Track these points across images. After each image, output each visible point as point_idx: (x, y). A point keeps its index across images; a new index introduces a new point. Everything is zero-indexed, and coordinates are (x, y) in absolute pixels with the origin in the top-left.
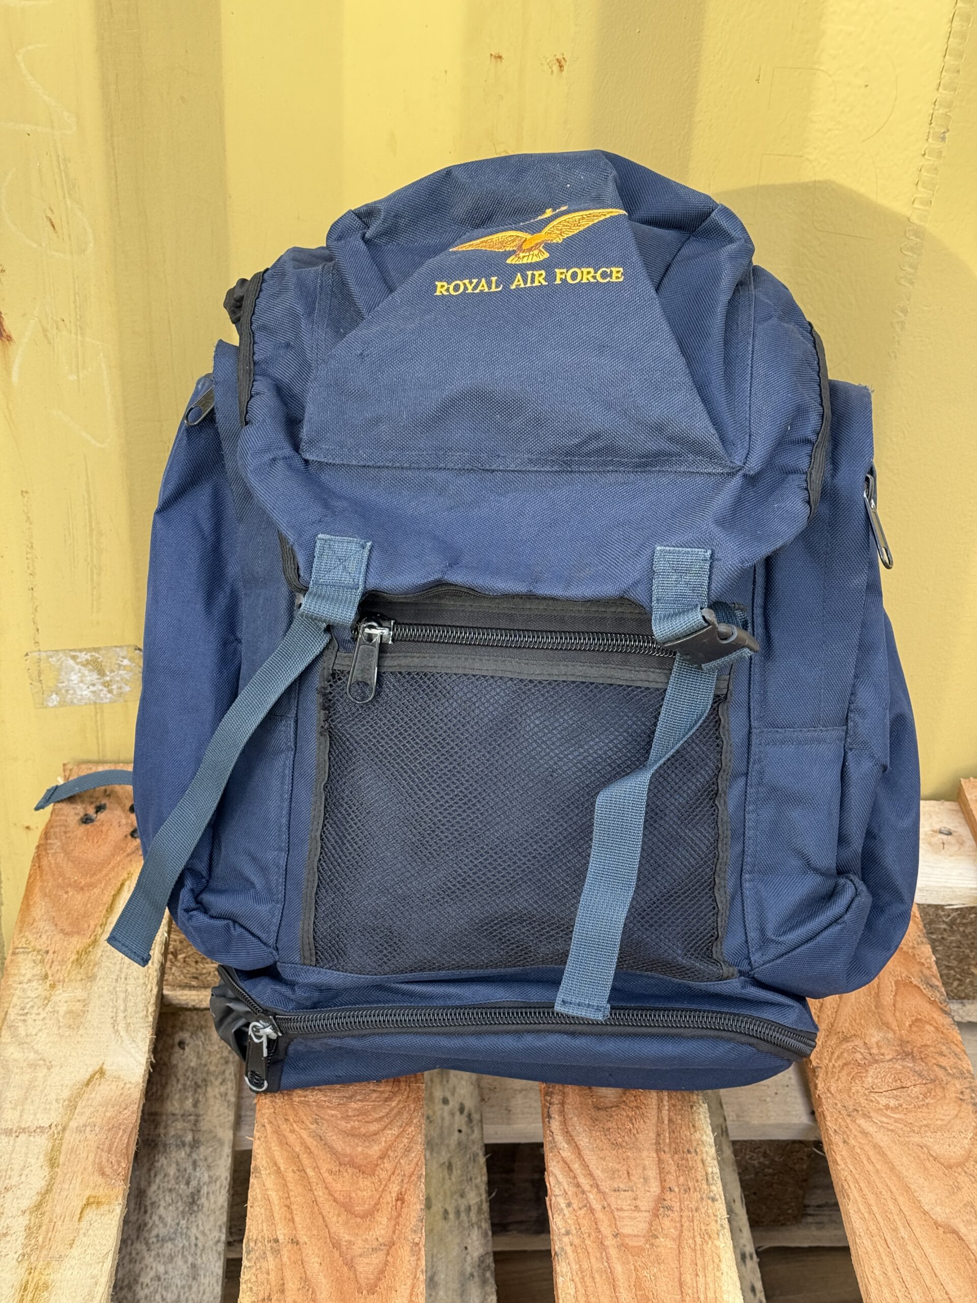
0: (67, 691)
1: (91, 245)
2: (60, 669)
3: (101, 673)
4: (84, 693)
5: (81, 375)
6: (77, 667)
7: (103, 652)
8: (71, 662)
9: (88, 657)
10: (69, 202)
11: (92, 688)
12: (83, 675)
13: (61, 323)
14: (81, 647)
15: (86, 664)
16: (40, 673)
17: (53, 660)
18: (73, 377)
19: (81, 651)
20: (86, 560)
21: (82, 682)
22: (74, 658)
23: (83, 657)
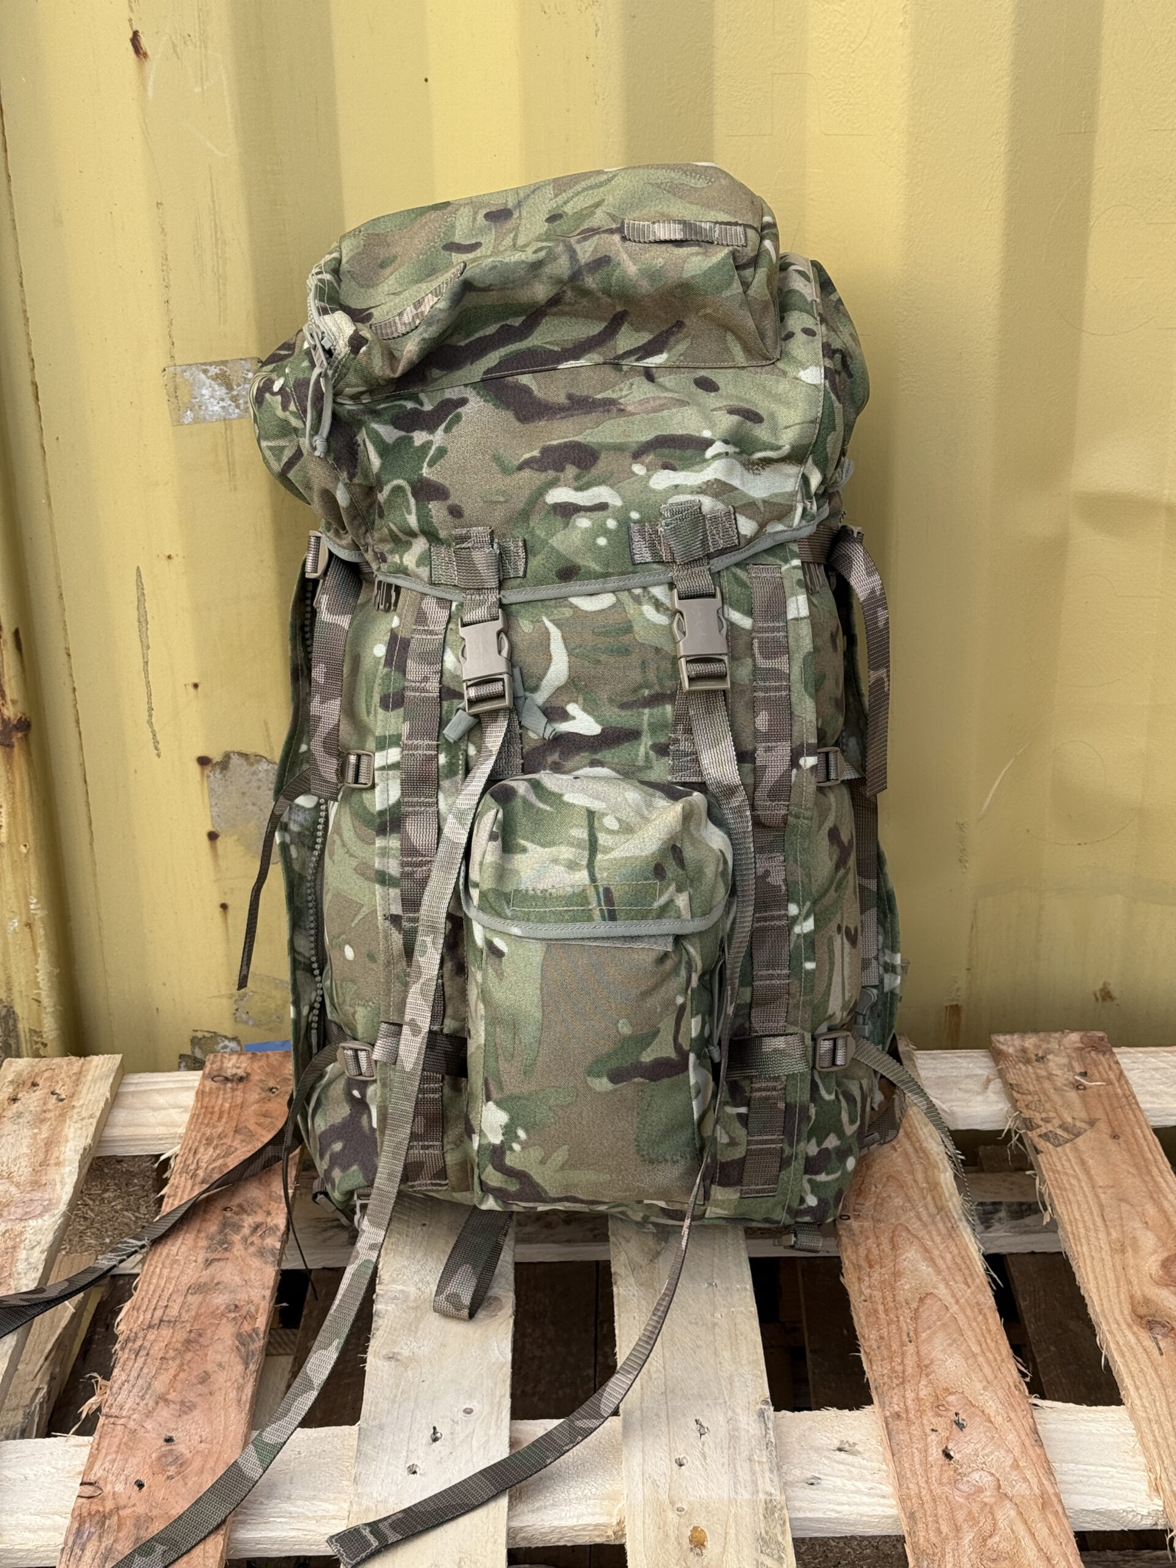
0: (200, 407)
2: (192, 385)
3: (230, 388)
4: (216, 408)
6: (208, 381)
7: (229, 365)
8: (203, 376)
9: (217, 371)
11: (222, 404)
12: (214, 390)
14: (211, 360)
15: (215, 378)
16: (176, 389)
17: (187, 374)
18: (198, 90)
19: (211, 364)
21: (212, 397)
22: (205, 372)
23: (214, 370)
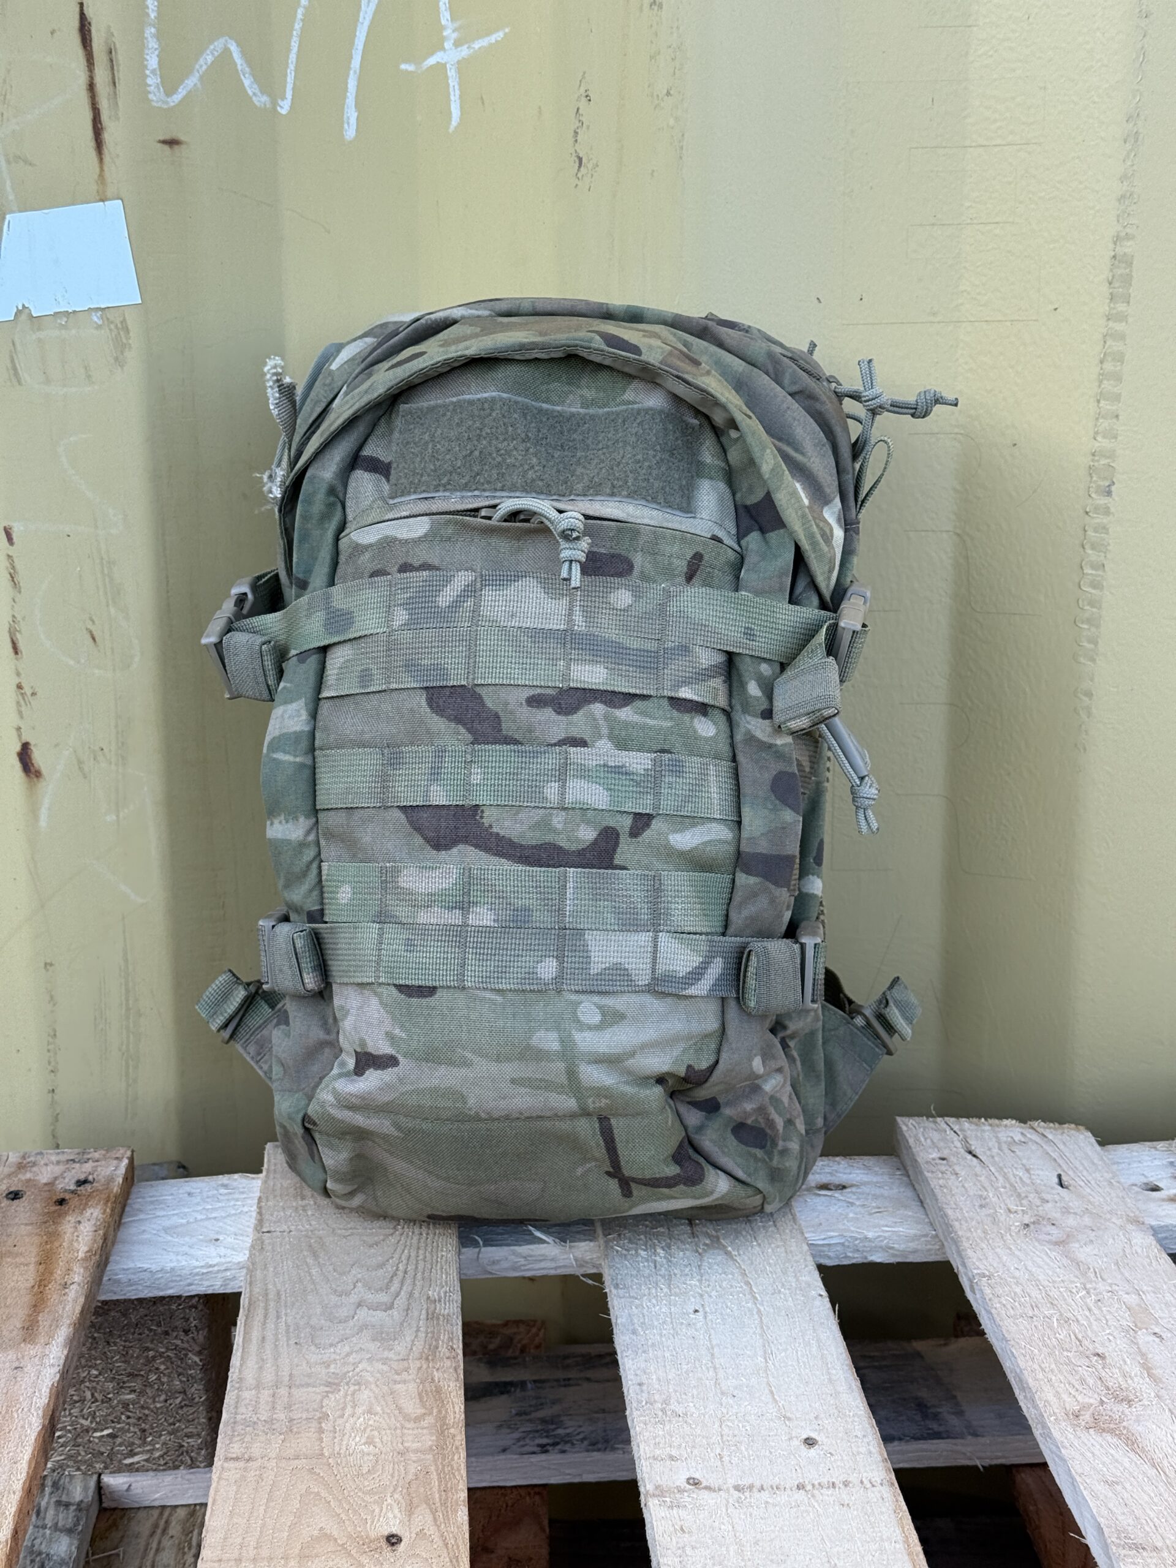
1: (137, 659)
5: (121, 815)
10: (112, 610)
13: (100, 753)
20: (120, 1050)
